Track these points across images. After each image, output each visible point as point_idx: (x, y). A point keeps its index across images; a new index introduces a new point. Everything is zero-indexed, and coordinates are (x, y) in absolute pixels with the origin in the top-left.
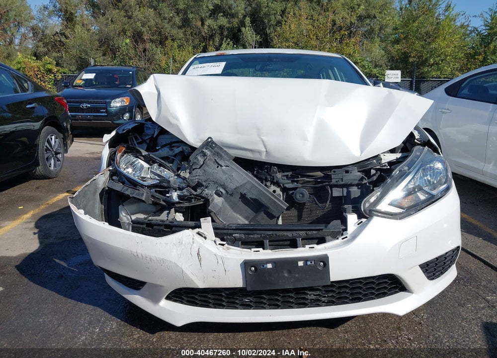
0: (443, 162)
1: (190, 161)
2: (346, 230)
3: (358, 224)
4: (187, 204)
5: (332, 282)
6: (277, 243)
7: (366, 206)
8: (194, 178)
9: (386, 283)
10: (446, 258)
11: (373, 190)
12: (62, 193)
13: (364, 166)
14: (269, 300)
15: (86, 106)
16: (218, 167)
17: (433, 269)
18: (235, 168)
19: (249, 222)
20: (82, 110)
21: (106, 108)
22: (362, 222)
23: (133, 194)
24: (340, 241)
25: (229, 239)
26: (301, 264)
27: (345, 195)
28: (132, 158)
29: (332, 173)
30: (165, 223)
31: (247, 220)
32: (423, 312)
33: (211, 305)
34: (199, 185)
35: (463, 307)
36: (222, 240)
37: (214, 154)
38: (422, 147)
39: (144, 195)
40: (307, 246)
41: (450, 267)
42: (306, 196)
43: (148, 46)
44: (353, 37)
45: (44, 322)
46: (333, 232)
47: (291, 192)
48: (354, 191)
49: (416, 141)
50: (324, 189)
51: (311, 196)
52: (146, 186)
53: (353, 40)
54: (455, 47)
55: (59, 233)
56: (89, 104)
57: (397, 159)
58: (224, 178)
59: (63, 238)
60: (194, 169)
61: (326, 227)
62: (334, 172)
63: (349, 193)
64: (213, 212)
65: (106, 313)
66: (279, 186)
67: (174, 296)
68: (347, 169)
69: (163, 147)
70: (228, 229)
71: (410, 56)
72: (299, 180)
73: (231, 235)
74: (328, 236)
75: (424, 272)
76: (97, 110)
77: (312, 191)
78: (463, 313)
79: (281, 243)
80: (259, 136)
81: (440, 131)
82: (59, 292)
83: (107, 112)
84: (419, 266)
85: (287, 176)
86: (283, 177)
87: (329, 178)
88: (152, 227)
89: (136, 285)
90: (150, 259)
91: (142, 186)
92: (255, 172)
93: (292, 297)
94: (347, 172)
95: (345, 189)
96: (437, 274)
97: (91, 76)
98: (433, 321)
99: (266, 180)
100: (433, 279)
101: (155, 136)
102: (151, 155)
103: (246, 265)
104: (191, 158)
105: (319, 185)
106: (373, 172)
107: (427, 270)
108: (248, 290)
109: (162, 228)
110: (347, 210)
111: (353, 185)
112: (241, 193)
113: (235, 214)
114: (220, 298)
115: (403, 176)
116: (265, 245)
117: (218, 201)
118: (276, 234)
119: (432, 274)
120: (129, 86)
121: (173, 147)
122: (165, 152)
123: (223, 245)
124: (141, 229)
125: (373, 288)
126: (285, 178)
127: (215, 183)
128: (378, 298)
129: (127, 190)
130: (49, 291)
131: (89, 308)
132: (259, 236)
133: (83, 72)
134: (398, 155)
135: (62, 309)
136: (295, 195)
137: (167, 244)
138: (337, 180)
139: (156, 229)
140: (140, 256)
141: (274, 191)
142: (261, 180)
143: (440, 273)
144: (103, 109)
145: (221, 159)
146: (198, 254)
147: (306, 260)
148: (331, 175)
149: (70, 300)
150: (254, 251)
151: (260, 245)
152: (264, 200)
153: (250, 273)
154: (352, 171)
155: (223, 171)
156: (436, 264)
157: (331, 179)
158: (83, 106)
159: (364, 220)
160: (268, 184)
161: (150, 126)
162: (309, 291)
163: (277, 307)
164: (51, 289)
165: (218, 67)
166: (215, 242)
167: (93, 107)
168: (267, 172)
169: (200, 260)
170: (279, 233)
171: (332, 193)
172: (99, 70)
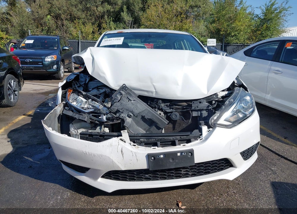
0: (250, 96)
1: (112, 98)
2: (201, 135)
3: (208, 132)
4: (111, 123)
5: (195, 164)
6: (164, 143)
7: (212, 122)
8: (115, 107)
9: (223, 163)
10: (253, 148)
11: (215, 113)
12: (20, 116)
13: (209, 99)
14: (161, 175)
15: (29, 61)
16: (129, 101)
17: (246, 155)
18: (139, 102)
19: (146, 132)
20: (26, 63)
21: (42, 62)
22: (210, 130)
23: (80, 117)
24: (199, 141)
25: (138, 142)
26: (179, 154)
27: (199, 115)
28: (76, 96)
29: (192, 103)
30: (100, 134)
31: (145, 131)
32: (239, 178)
33: (127, 179)
34: (118, 111)
35: (260, 174)
36: (134, 142)
37: (127, 94)
38: (239, 88)
39: (86, 118)
40: (182, 145)
41: (254, 152)
42: (178, 116)
43: (65, 22)
44: (189, 19)
45: (26, 194)
46: (195, 136)
47: (169, 114)
48: (204, 113)
49: (235, 84)
50: (188, 112)
51: (181, 116)
52: (86, 113)
53: (189, 20)
54: (246, 26)
55: (24, 140)
56: (31, 59)
57: (226, 95)
58: (132, 107)
59: (27, 144)
60: (115, 102)
61: (191, 134)
62: (193, 103)
63: (201, 114)
64: (126, 127)
65: (63, 188)
66: (162, 111)
67: (106, 176)
68: (200, 101)
69: (93, 89)
70: (137, 136)
71: (221, 31)
72: (173, 108)
73: (139, 140)
74: (192, 138)
75: (242, 156)
76: (37, 63)
77: (181, 113)
78: (260, 178)
79: (166, 143)
80: (152, 83)
81: (241, 76)
82: (30, 176)
83: (42, 64)
84: (240, 153)
85: (167, 105)
86: (165, 106)
87: (191, 106)
88: (92, 137)
89: (83, 170)
90: (94, 155)
91: (84, 113)
92: (149, 103)
93: (173, 173)
94: (200, 103)
95: (199, 112)
96: (248, 157)
97: (31, 42)
98: (245, 182)
99: (155, 108)
100: (246, 160)
101: (87, 83)
102: (88, 94)
103: (149, 156)
104: (113, 96)
105: (185, 110)
106: (214, 102)
107: (243, 155)
108: (150, 170)
109: (98, 137)
110: (202, 124)
111: (204, 110)
112: (142, 116)
113: (138, 127)
114: (133, 175)
115: (231, 104)
116: (158, 144)
117: (129, 120)
118: (164, 139)
119: (246, 157)
120: (56, 48)
121: (100, 89)
122: (95, 92)
123: (135, 145)
124: (86, 138)
125: (216, 166)
126: (166, 106)
127: (127, 110)
128: (219, 172)
129: (76, 115)
130: (25, 176)
131: (52, 185)
132: (155, 140)
133: (26, 39)
134: (226, 92)
135: (35, 186)
136: (172, 116)
137: (103, 146)
138: (195, 107)
139: (95, 138)
140: (88, 153)
141: (160, 114)
142: (152, 108)
143: (249, 156)
144: (40, 62)
145: (131, 96)
146: (122, 151)
147: (181, 152)
148: (191, 104)
149: (39, 181)
150: (153, 148)
151: (155, 144)
152: (155, 120)
153: (151, 160)
154: (203, 102)
155: (132, 103)
156: (248, 152)
157: (192, 107)
158: (27, 61)
159: (211, 129)
160: (157, 110)
161: (83, 76)
162: (182, 169)
163: (165, 179)
164: (26, 175)
165: (120, 40)
166: (130, 144)
167: (34, 61)
168: (156, 103)
169: (123, 155)
170: (165, 138)
171: (192, 114)
172: (36, 38)
